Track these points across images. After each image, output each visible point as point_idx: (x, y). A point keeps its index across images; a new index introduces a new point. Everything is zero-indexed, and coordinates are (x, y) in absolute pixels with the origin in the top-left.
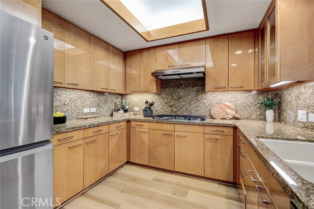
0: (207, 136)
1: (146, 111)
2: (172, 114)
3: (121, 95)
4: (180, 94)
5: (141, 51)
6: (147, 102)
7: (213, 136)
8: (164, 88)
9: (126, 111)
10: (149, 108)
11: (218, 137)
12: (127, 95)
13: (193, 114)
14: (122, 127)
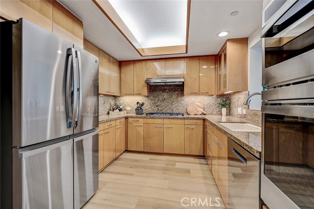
0: (186, 126)
1: (138, 110)
2: (158, 112)
3: (115, 97)
4: (165, 97)
5: (135, 62)
6: (138, 103)
7: (191, 127)
8: (152, 92)
9: (120, 110)
10: (141, 108)
11: (194, 126)
12: (119, 97)
13: (174, 112)
14: (123, 122)
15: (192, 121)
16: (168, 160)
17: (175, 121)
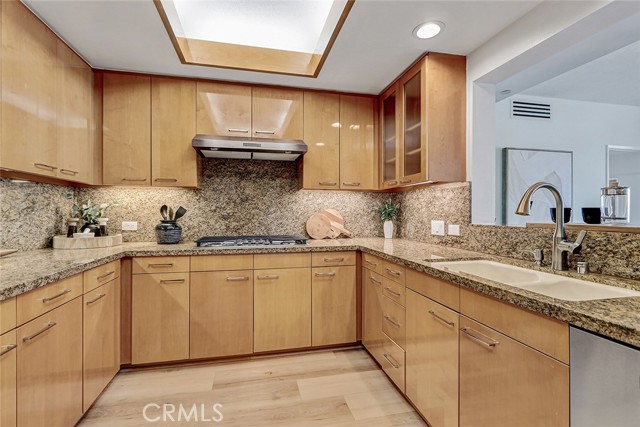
0: (315, 271)
1: (166, 229)
2: (229, 234)
3: (76, 187)
4: (247, 191)
6: (164, 208)
7: (327, 271)
8: (209, 177)
9: (100, 232)
10: (174, 223)
11: (334, 271)
12: (95, 187)
13: (273, 233)
14: (113, 276)
15: (329, 257)
16: (271, 377)
17: (286, 260)
